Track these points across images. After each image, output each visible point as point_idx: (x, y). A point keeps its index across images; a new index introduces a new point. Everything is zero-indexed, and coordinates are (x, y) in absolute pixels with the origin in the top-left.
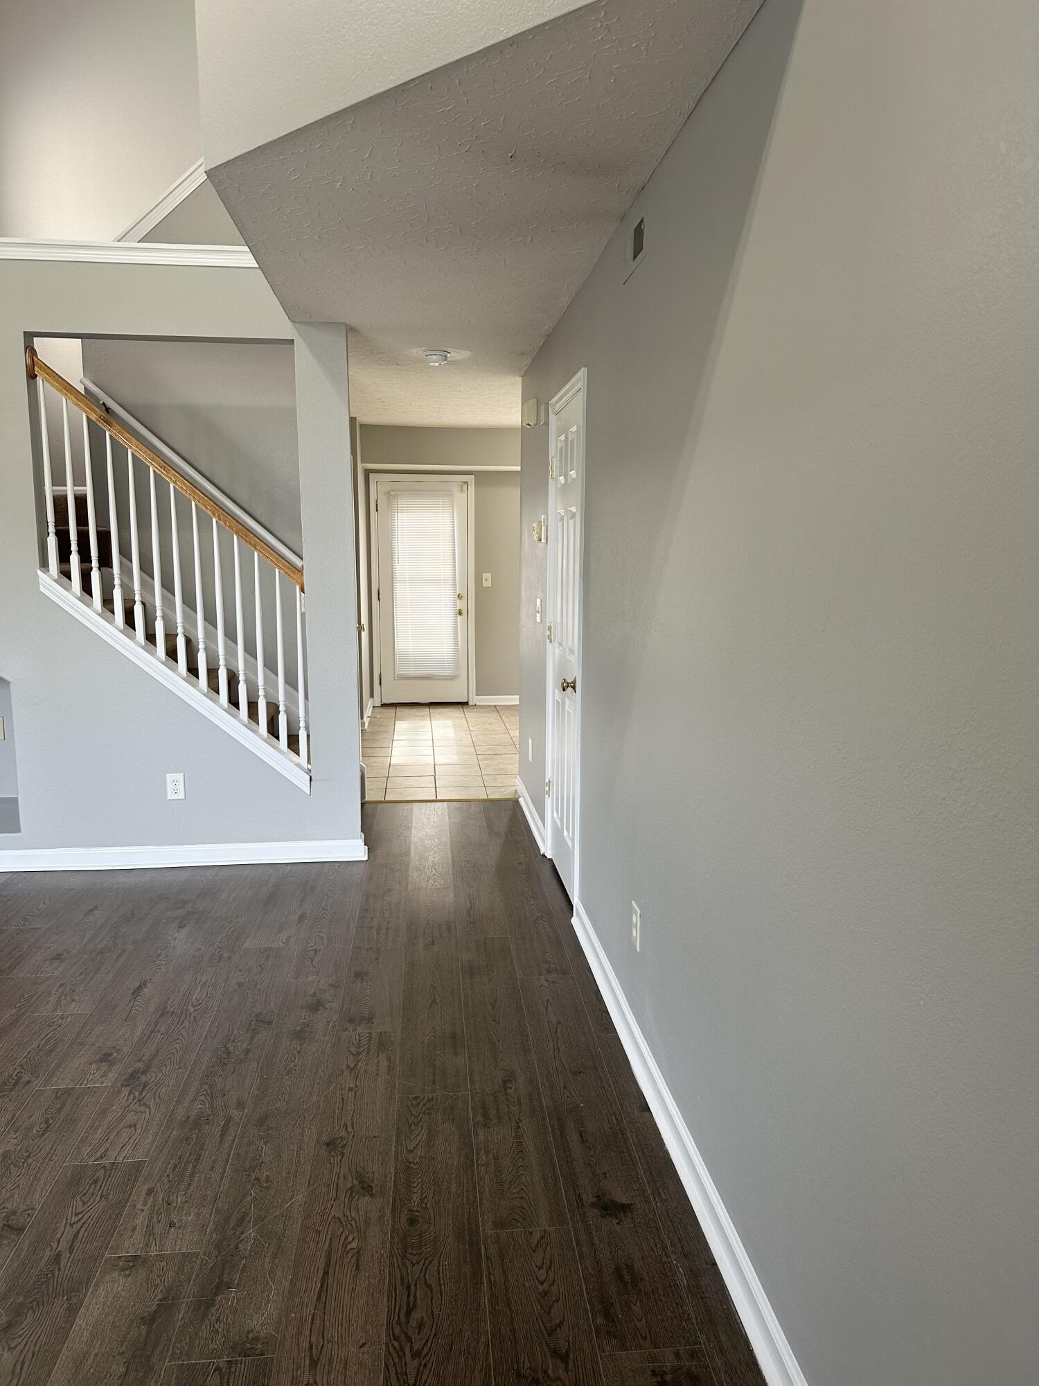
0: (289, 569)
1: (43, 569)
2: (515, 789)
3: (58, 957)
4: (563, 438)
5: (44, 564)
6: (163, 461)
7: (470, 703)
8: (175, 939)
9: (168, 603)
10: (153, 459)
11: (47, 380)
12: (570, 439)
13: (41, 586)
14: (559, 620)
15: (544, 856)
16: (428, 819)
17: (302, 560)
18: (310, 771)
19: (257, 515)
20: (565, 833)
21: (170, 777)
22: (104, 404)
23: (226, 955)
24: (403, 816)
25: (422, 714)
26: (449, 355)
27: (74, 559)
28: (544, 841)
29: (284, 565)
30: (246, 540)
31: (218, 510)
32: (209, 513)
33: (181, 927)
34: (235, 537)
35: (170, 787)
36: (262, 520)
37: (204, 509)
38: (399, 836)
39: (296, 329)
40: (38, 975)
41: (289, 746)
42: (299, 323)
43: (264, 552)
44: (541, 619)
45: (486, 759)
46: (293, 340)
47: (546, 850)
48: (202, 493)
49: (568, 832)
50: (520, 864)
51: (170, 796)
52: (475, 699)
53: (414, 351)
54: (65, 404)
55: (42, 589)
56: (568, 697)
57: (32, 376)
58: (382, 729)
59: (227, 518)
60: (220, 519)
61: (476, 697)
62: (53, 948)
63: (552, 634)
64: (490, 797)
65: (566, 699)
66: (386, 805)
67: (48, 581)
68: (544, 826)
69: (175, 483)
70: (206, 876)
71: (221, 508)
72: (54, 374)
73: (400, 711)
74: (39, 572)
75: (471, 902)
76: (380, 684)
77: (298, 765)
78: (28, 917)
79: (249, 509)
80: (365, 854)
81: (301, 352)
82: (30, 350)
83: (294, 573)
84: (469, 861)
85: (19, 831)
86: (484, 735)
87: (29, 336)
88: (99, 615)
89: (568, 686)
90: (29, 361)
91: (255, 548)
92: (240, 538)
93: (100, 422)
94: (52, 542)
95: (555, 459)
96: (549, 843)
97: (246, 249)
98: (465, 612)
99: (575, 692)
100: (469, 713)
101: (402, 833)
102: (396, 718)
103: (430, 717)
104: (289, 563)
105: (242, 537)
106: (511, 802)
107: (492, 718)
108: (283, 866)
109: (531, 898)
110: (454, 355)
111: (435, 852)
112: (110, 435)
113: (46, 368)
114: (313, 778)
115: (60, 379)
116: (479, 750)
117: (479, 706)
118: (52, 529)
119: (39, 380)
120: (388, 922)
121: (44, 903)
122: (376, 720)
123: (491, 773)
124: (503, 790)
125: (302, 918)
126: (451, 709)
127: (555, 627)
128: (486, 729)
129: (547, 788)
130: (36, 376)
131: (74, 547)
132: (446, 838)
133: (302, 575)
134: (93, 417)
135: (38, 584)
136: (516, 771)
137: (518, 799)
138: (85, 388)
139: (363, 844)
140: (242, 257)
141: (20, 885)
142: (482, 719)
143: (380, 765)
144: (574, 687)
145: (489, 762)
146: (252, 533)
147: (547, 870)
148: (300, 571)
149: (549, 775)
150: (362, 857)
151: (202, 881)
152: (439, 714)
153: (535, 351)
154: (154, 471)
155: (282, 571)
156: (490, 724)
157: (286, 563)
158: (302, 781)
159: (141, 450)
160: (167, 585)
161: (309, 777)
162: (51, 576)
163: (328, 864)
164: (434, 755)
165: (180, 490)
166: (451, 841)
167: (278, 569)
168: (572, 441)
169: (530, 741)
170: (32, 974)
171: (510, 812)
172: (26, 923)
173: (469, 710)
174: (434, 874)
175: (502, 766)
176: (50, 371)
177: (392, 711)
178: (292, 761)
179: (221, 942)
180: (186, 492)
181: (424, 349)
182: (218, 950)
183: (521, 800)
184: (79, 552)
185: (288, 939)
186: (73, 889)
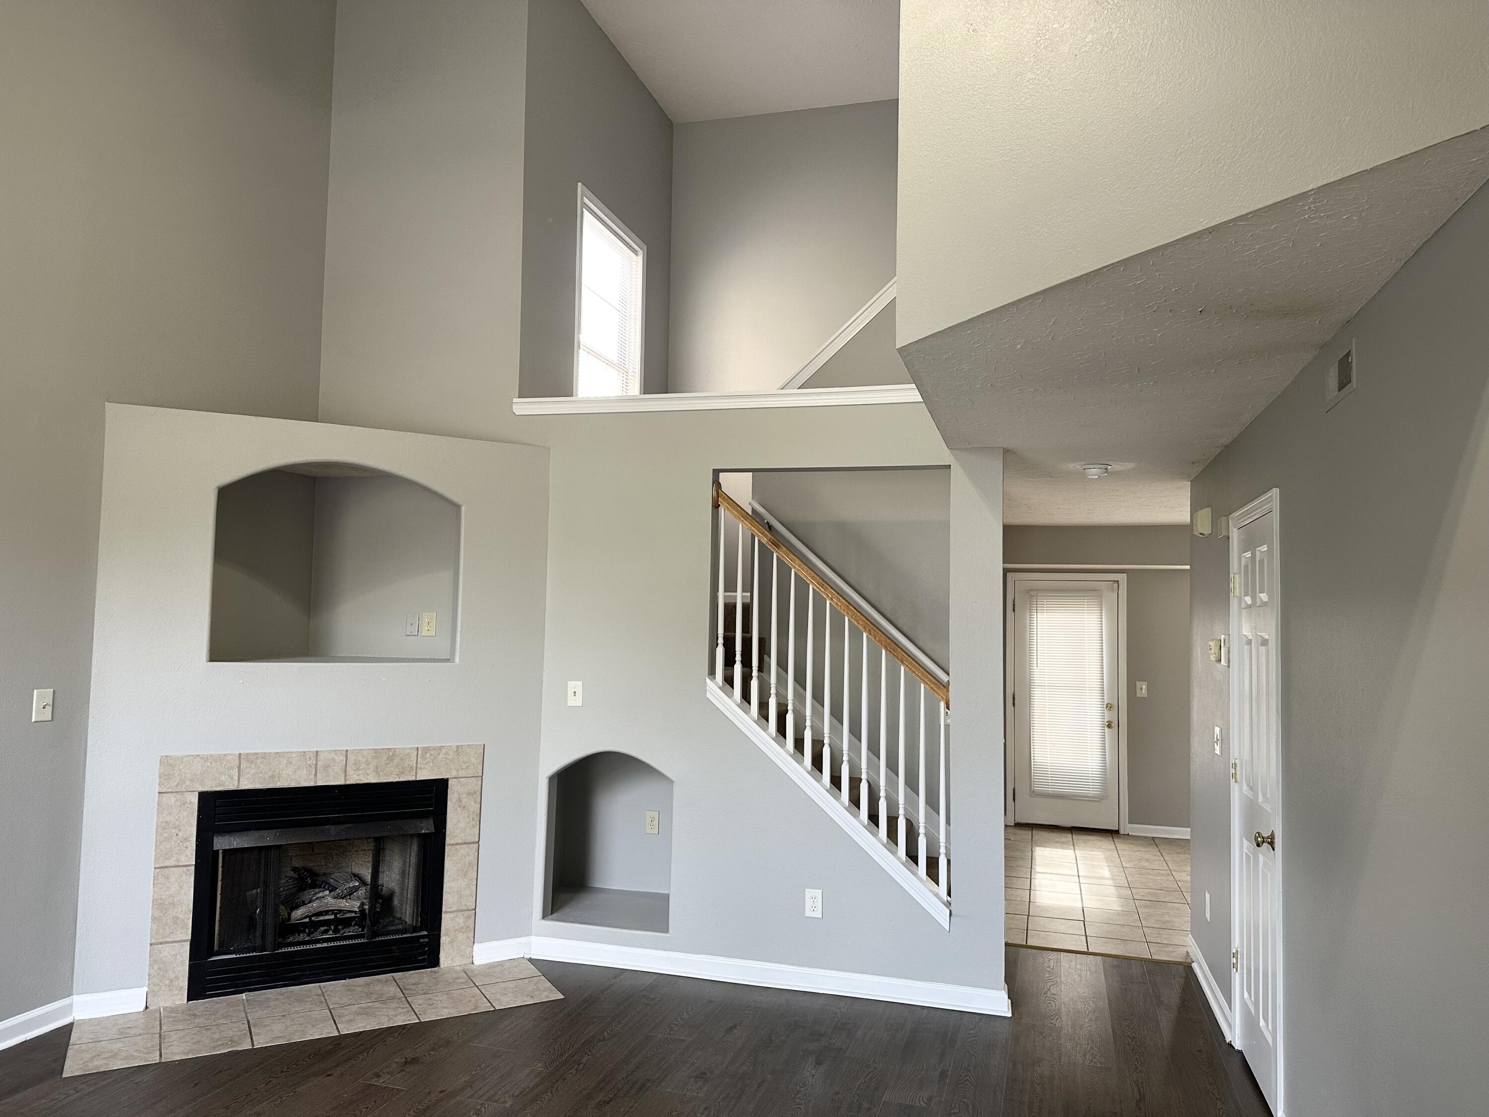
0: (935, 684)
1: (710, 676)
2: (1186, 950)
3: (701, 1076)
4: (1248, 554)
5: (712, 672)
6: (822, 579)
7: (1122, 832)
8: (813, 1076)
9: (818, 714)
10: (813, 578)
11: (728, 508)
12: (1258, 559)
13: (707, 693)
14: (1246, 756)
15: (1230, 1045)
16: (1080, 976)
17: (949, 675)
18: (950, 904)
19: (900, 624)
20: (1262, 1023)
21: (809, 893)
22: (768, 523)
23: (866, 1105)
24: (1049, 967)
25: (1063, 840)
26: (1110, 467)
27: (738, 668)
28: (1230, 1026)
29: (930, 681)
30: (894, 655)
31: (869, 625)
32: (861, 627)
33: (818, 1063)
34: (884, 651)
35: (808, 903)
36: (905, 629)
37: (856, 624)
38: (1046, 993)
39: (954, 455)
40: (684, 1092)
41: (928, 874)
42: (958, 449)
43: (910, 667)
44: (1221, 751)
45: (1145, 907)
46: (950, 466)
47: (1234, 1038)
48: (855, 609)
49: (1266, 1020)
50: (1200, 1051)
51: (808, 913)
52: (1127, 828)
53: (1071, 466)
54: (742, 529)
55: (708, 695)
56: (1263, 854)
57: (716, 506)
58: (1018, 854)
59: (877, 633)
60: (870, 634)
61: (1129, 825)
62: (696, 1065)
63: (1238, 773)
64: (1155, 957)
65: (1260, 856)
66: (1030, 951)
67: (714, 688)
68: (1231, 1009)
69: (832, 599)
70: (840, 1008)
71: (872, 623)
72: (734, 504)
73: (1039, 835)
74: (708, 680)
75: (1140, 1093)
76: (1014, 800)
77: (937, 895)
78: (673, 1026)
79: (893, 618)
80: (1009, 1010)
81: (957, 473)
82: (717, 484)
83: (939, 688)
84: (1134, 1037)
85: (667, 932)
86: (1142, 874)
87: (716, 472)
88: (755, 722)
89: (1265, 841)
90: (715, 493)
91: (902, 662)
92: (888, 652)
93: (769, 545)
94: (720, 651)
95: (1237, 577)
96: (1238, 1030)
97: (914, 386)
98: (1115, 725)
99: (1274, 850)
100: (1121, 845)
101: (1049, 990)
102: (1033, 843)
103: (1073, 845)
104: (935, 678)
105: (890, 651)
106: (1181, 967)
107: (1148, 855)
108: (919, 1008)
109: (1217, 1099)
110: (1115, 467)
111: (1091, 1020)
112: (777, 556)
113: (728, 498)
114: (953, 913)
115: (739, 509)
116: (1137, 893)
117: (1131, 836)
118: (721, 641)
119: (722, 510)
120: (1041, 1100)
121: (687, 1012)
122: (1010, 842)
123: (1154, 925)
124: (1171, 949)
125: (943, 1075)
126: (1099, 838)
127: (1242, 765)
128: (1144, 868)
129: (1234, 960)
130: (719, 505)
131: (738, 658)
132: (1104, 1004)
133: (948, 691)
134: (765, 540)
135: (706, 690)
136: (1188, 926)
137: (1190, 964)
138: (753, 509)
139: (1006, 996)
140: (909, 394)
141: (665, 989)
142: (1138, 853)
143: (1019, 899)
144: (1272, 844)
145: (1151, 911)
146: (899, 647)
147: (1236, 1062)
148: (946, 686)
149: (1236, 942)
150: (1005, 1012)
151: (836, 1013)
152: (1084, 842)
153: (1208, 459)
154: (813, 588)
155: (927, 686)
156: (1147, 860)
157: (932, 678)
158: (941, 914)
159: (803, 570)
160: (818, 697)
161: (948, 911)
162: (716, 684)
163: (967, 1015)
164: (1081, 894)
165: (835, 606)
166: (1110, 1008)
167: (924, 684)
168: (1262, 562)
169: (1208, 896)
170: (679, 1091)
171: (1182, 980)
172: (672, 1032)
173: (1121, 840)
174: (1092, 1048)
175: (1167, 918)
176: (731, 502)
177: (1026, 834)
178: (931, 891)
179: (859, 1089)
180: (841, 609)
181: (1083, 463)
182: (857, 1098)
183: (1195, 966)
184: (742, 662)
185: (930, 1099)
186: (711, 1002)
